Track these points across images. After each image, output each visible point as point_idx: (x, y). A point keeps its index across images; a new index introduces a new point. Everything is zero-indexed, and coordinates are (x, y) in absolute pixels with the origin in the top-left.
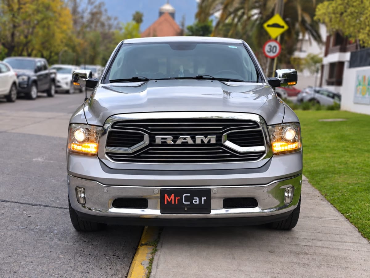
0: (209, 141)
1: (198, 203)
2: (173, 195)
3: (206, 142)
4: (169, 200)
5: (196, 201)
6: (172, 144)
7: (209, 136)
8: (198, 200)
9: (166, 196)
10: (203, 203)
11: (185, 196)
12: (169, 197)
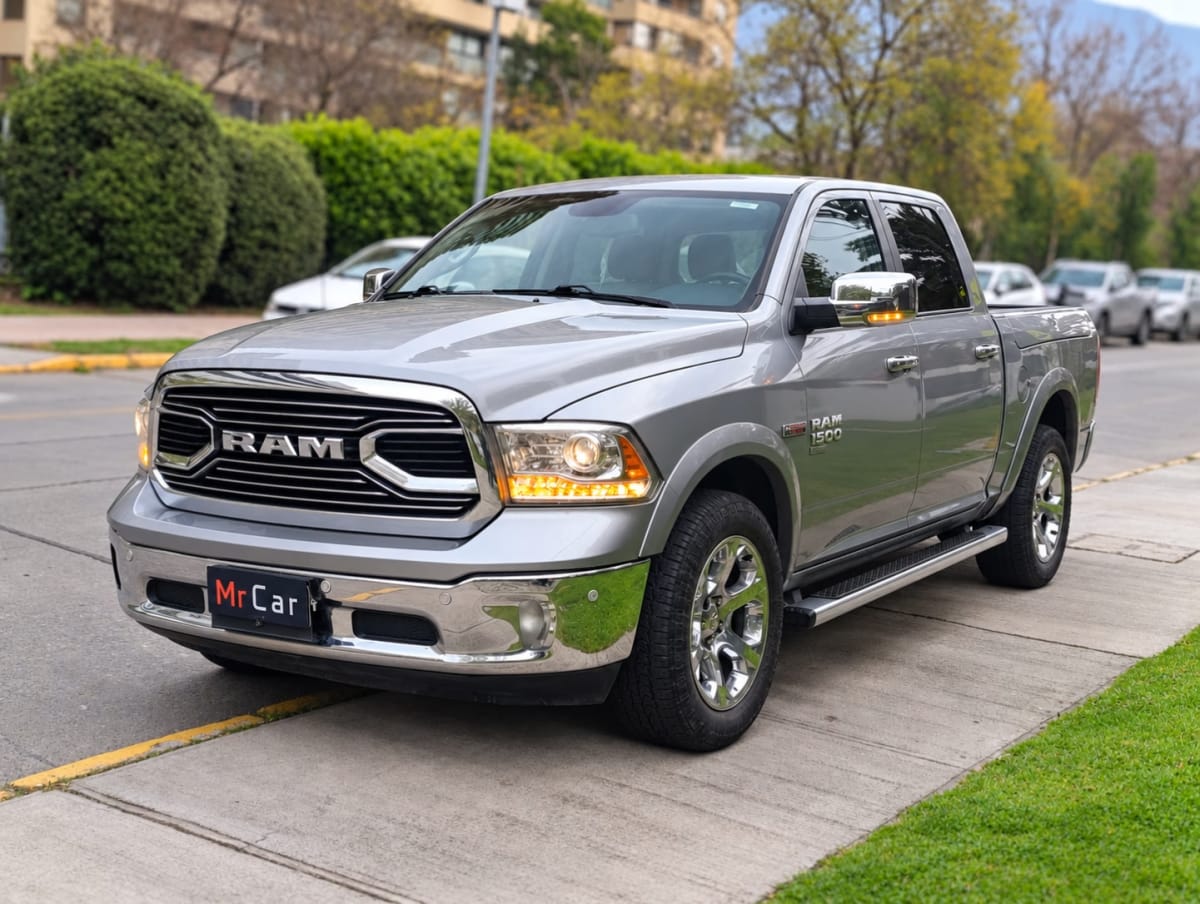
0: (328, 453)
1: (281, 611)
2: (232, 584)
3: (321, 455)
4: (226, 596)
5: (278, 605)
6: (252, 453)
7: (326, 439)
8: (281, 604)
9: (219, 584)
10: (291, 613)
11: (257, 590)
12: (226, 588)
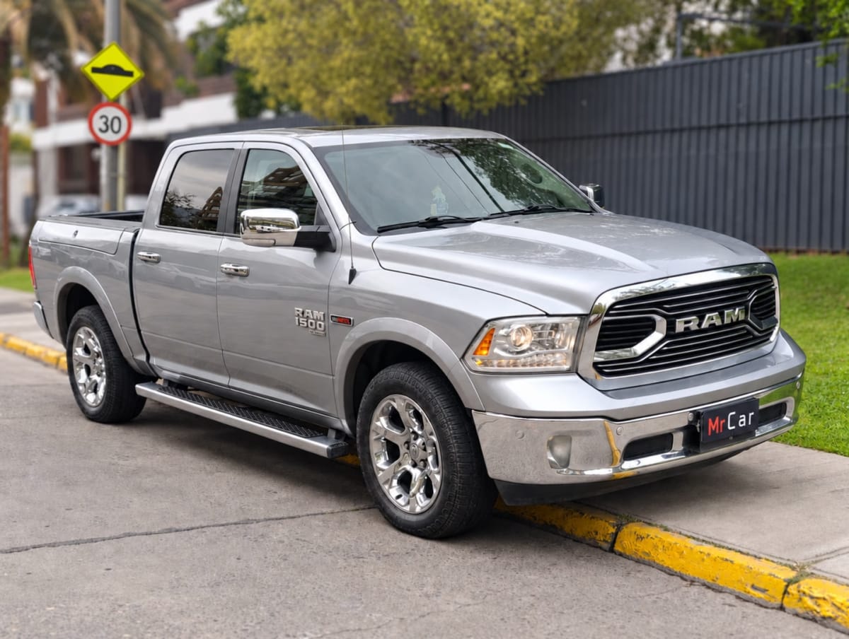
0: (738, 317)
1: (744, 424)
2: (717, 418)
3: (734, 319)
4: (714, 429)
5: (742, 421)
6: (698, 330)
7: (737, 309)
8: (744, 420)
9: (710, 421)
10: (750, 423)
11: (732, 416)
12: (714, 422)
